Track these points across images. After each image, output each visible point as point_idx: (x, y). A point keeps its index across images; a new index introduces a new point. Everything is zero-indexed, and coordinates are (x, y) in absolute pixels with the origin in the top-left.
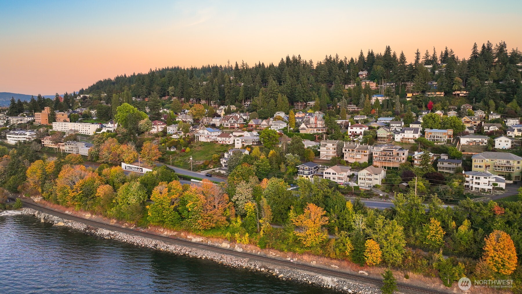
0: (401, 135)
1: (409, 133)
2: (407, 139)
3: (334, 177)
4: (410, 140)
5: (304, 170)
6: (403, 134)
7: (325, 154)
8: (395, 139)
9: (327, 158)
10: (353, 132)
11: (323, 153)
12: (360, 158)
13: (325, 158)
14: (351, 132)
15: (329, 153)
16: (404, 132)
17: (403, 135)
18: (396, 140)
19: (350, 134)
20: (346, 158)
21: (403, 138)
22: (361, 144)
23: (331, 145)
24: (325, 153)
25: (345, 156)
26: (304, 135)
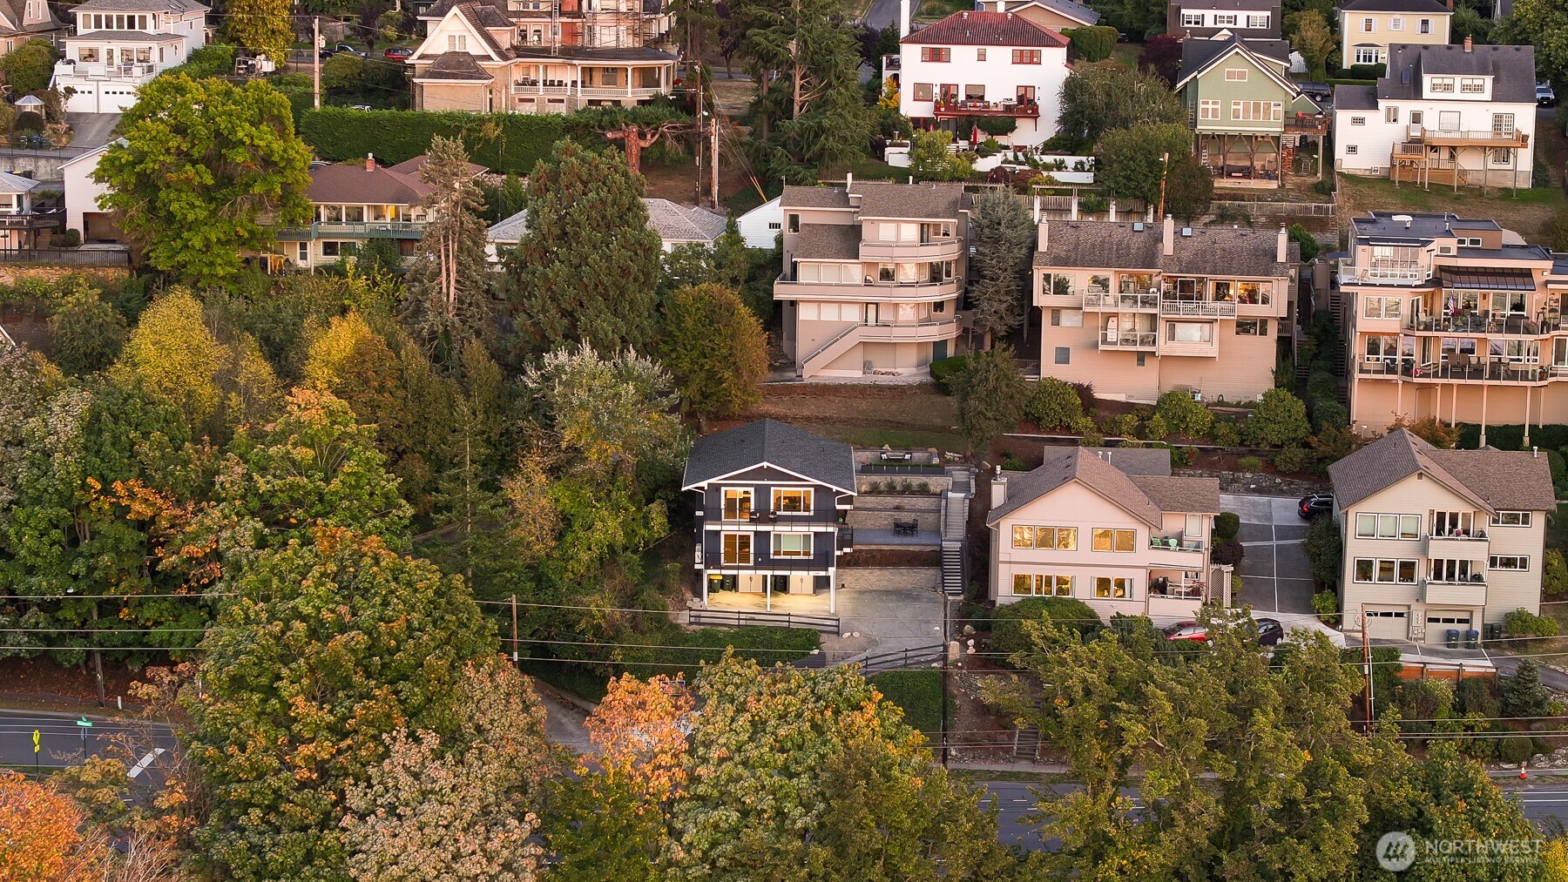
0: (1392, 117)
1: (1457, 94)
2: (1445, 155)
3: (1113, 575)
4: (1469, 163)
5: (763, 516)
6: (1406, 107)
7: (849, 329)
8: (1340, 152)
9: (867, 367)
10: (947, 90)
11: (829, 314)
12: (1212, 350)
13: (851, 374)
14: (922, 92)
15: (885, 316)
16: (1415, 92)
17: (1404, 118)
18: (1346, 162)
19: (924, 110)
20: (1063, 356)
21: (1415, 144)
22: (1085, 209)
23: (910, 231)
24: (852, 314)
25: (1050, 339)
26: (493, 131)
